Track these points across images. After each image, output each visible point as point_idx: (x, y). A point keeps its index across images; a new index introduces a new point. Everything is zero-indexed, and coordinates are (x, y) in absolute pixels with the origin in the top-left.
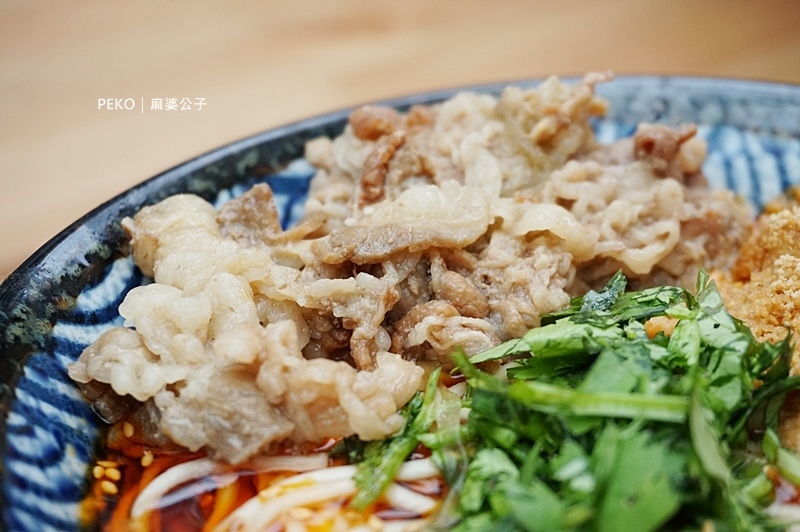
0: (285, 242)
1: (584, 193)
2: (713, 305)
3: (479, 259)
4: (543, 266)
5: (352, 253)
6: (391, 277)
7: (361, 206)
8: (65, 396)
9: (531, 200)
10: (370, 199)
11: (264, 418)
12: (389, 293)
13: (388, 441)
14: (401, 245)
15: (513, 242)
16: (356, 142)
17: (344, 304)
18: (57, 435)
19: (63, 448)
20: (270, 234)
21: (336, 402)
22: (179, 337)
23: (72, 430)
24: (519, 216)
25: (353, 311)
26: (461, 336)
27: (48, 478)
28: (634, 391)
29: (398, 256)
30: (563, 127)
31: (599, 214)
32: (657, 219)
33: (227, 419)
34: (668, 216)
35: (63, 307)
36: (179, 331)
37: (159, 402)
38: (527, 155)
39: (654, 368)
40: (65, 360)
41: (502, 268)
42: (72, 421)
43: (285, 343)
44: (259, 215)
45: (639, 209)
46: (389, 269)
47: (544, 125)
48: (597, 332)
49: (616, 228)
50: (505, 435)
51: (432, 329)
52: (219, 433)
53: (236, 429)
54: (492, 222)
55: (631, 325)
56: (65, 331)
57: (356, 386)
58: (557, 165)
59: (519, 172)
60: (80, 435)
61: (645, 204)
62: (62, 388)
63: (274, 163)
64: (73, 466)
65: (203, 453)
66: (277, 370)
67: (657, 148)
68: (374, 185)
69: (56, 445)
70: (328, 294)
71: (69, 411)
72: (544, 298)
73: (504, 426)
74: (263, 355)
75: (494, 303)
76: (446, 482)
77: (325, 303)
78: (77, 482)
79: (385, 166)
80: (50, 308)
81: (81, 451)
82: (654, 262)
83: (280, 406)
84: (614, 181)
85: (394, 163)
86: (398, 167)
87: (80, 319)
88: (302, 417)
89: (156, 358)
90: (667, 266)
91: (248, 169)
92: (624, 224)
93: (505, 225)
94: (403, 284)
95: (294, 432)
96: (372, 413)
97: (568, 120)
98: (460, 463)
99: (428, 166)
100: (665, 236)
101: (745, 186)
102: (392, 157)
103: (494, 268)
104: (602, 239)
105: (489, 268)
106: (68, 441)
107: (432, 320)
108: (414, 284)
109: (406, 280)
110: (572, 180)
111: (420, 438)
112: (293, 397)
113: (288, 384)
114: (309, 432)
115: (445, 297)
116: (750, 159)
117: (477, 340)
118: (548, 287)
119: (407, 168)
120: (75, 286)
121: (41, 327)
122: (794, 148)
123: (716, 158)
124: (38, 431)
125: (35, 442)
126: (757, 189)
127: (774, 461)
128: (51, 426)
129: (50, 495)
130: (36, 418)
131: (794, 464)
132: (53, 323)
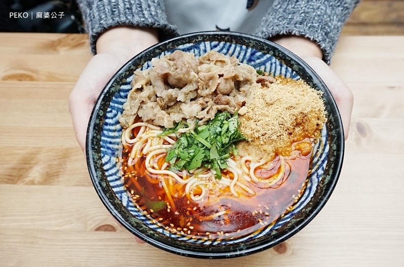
2: (236, 118)
18: (117, 110)
19: (118, 113)
27: (113, 121)
35: (123, 82)
40: (122, 94)
56: (123, 87)
60: (122, 109)
62: (120, 100)
64: (119, 116)
71: (121, 104)
80: (121, 83)
81: (122, 113)
87: (126, 84)
101: (273, 71)
116: (276, 65)
120: (127, 77)
121: (118, 87)
122: (285, 66)
123: (270, 62)
124: (113, 111)
125: (112, 113)
126: (275, 72)
127: (233, 151)
128: (116, 109)
129: (112, 125)
130: (113, 108)
131: (235, 152)
132: (121, 86)
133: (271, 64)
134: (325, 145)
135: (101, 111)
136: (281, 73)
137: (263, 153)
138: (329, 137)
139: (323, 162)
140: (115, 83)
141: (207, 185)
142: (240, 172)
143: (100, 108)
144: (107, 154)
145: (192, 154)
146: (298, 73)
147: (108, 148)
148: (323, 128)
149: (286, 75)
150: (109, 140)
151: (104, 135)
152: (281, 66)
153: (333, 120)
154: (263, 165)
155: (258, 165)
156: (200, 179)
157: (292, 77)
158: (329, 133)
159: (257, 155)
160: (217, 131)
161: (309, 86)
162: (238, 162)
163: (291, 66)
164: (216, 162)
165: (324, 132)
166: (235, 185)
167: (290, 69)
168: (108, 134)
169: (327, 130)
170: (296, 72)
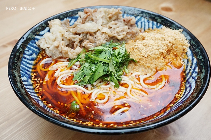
0: (69, 28)
1: (114, 26)
2: (124, 47)
3: (95, 34)
4: (103, 37)
5: (76, 32)
6: (81, 36)
7: (81, 24)
8: (35, 46)
9: (105, 27)
10: (83, 23)
11: (58, 54)
12: (80, 38)
13: (75, 59)
14: (83, 32)
15: (100, 33)
16: (84, 14)
17: (74, 39)
19: (33, 53)
20: (68, 27)
21: (68, 53)
22: (50, 41)
23: (35, 51)
24: (102, 29)
25: (75, 40)
26: (89, 46)
27: (30, 57)
28: (104, 58)
29: (83, 33)
30: (113, 16)
31: (115, 30)
32: (124, 32)
33: (54, 53)
34: (125, 31)
35: (37, 33)
36: (50, 40)
37: (46, 49)
38: (107, 19)
39: (110, 55)
40: (36, 41)
41: (98, 36)
42: (35, 50)
43: (62, 44)
44: (67, 24)
45: (121, 30)
46: (81, 35)
47: (110, 15)
48: (105, 48)
49: (117, 32)
50: (89, 61)
51: (85, 44)
52: (52, 55)
53: (54, 55)
54: (98, 29)
55: (110, 48)
56: (37, 37)
57: (71, 51)
58: (111, 22)
59: (105, 22)
60: (36, 52)
61: (122, 29)
62: (35, 45)
63: (74, 14)
64: (34, 56)
65: (51, 57)
66: (61, 48)
67: (125, 21)
68: (84, 21)
69: (32, 53)
70: (72, 37)
71: (35, 48)
72: (102, 42)
73: (89, 60)
74: (59, 45)
75: (96, 41)
76: (80, 66)
77: (71, 38)
78: (34, 58)
79: (86, 19)
80: (35, 34)
81: (36, 54)
82: (122, 38)
83: (61, 52)
84: (119, 25)
85: (87, 18)
86: (88, 19)
87: (39, 35)
88: (63, 54)
89: (47, 43)
90: (124, 38)
91: (70, 15)
92: (118, 32)
93: (100, 30)
94: (83, 37)
95: (62, 56)
96: (72, 55)
97: (113, 15)
98: (83, 63)
99: (93, 19)
100: (124, 34)
101: (143, 27)
102: (87, 17)
103: (97, 36)
104: (114, 34)
105: (96, 36)
106: (34, 52)
107: (85, 43)
108: (85, 37)
109: (84, 36)
110: (112, 24)
111: (78, 59)
112: (62, 51)
113: (62, 50)
114: (64, 56)
115: (89, 40)
116: (145, 23)
117: (91, 46)
118: (103, 40)
119: (89, 19)
120: (40, 31)
121: (33, 36)
122: (151, 22)
123: (140, 22)
124: (30, 51)
125: (29, 52)
126: (145, 27)
127: (124, 70)
128: (32, 50)
129: (29, 60)
130: (30, 49)
131: (127, 71)
132: (35, 36)
133: (142, 23)
134: (193, 60)
135: (21, 48)
136: (149, 27)
137: (147, 69)
138: (195, 54)
139: (194, 69)
140: (31, 33)
141: (108, 93)
142: (132, 82)
143: (20, 47)
144: (26, 76)
145: (94, 70)
146: (161, 24)
147: (26, 73)
148: (188, 51)
149: (152, 28)
150: (27, 68)
151: (23, 64)
152: (148, 22)
153: (194, 43)
154: (149, 77)
155: (145, 77)
156: (102, 89)
157: (158, 27)
158: (193, 52)
159: (143, 71)
160: (111, 53)
161: (171, 29)
162: (130, 77)
163: (156, 20)
164: (114, 74)
165: (189, 52)
166: (131, 91)
167: (155, 23)
168: (26, 64)
169: (191, 51)
170: (160, 23)
